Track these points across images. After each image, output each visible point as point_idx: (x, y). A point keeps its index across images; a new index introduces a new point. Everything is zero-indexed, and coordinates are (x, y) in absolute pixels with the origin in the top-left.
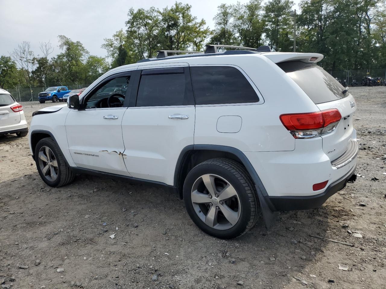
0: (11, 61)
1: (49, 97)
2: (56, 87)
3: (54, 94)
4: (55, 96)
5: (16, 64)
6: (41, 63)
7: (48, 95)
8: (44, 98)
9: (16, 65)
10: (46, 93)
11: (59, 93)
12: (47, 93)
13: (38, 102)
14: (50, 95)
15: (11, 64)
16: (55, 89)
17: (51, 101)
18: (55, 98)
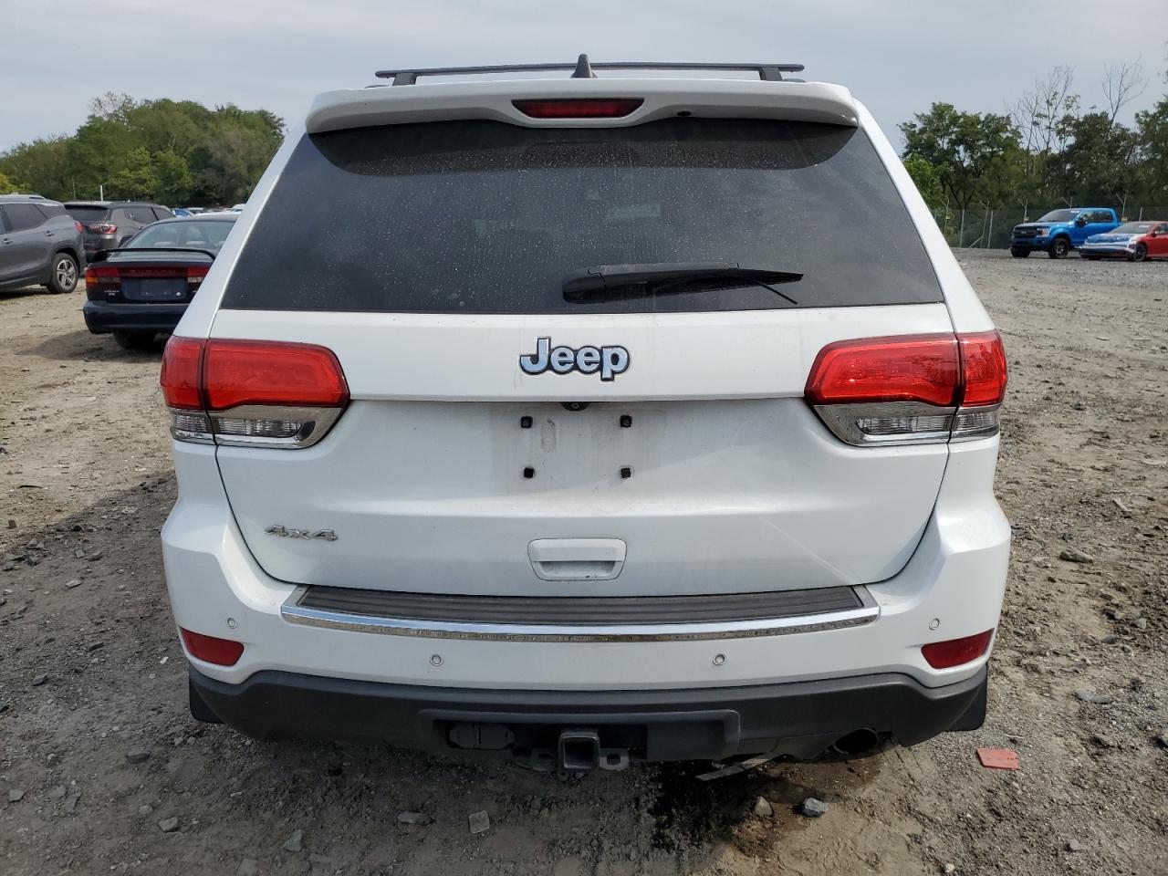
0: (1008, 127)
1: (1040, 241)
2: (1073, 211)
3: (1061, 230)
4: (1062, 240)
5: (1021, 137)
6: (1084, 133)
7: (1040, 233)
8: (1026, 242)
9: (1019, 140)
10: (1035, 228)
11: (1078, 229)
12: (1039, 227)
13: (1008, 252)
14: (1046, 234)
15: (1007, 137)
16: (1072, 217)
17: (1046, 254)
18: (1062, 243)
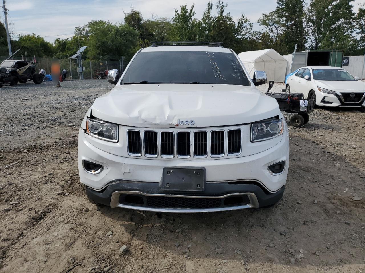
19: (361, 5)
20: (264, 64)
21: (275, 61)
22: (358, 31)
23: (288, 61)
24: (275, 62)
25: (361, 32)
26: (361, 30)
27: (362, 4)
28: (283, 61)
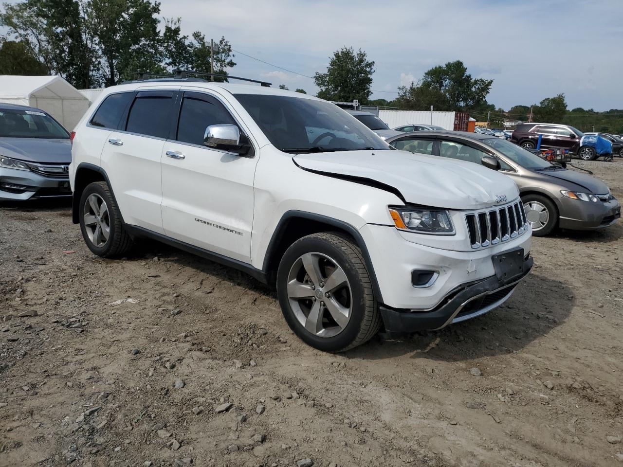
19: (168, 22)
20: (35, 101)
21: (62, 99)
22: (168, 61)
23: (90, 100)
24: (62, 101)
25: (172, 63)
26: (170, 60)
27: (170, 20)
28: (80, 99)
